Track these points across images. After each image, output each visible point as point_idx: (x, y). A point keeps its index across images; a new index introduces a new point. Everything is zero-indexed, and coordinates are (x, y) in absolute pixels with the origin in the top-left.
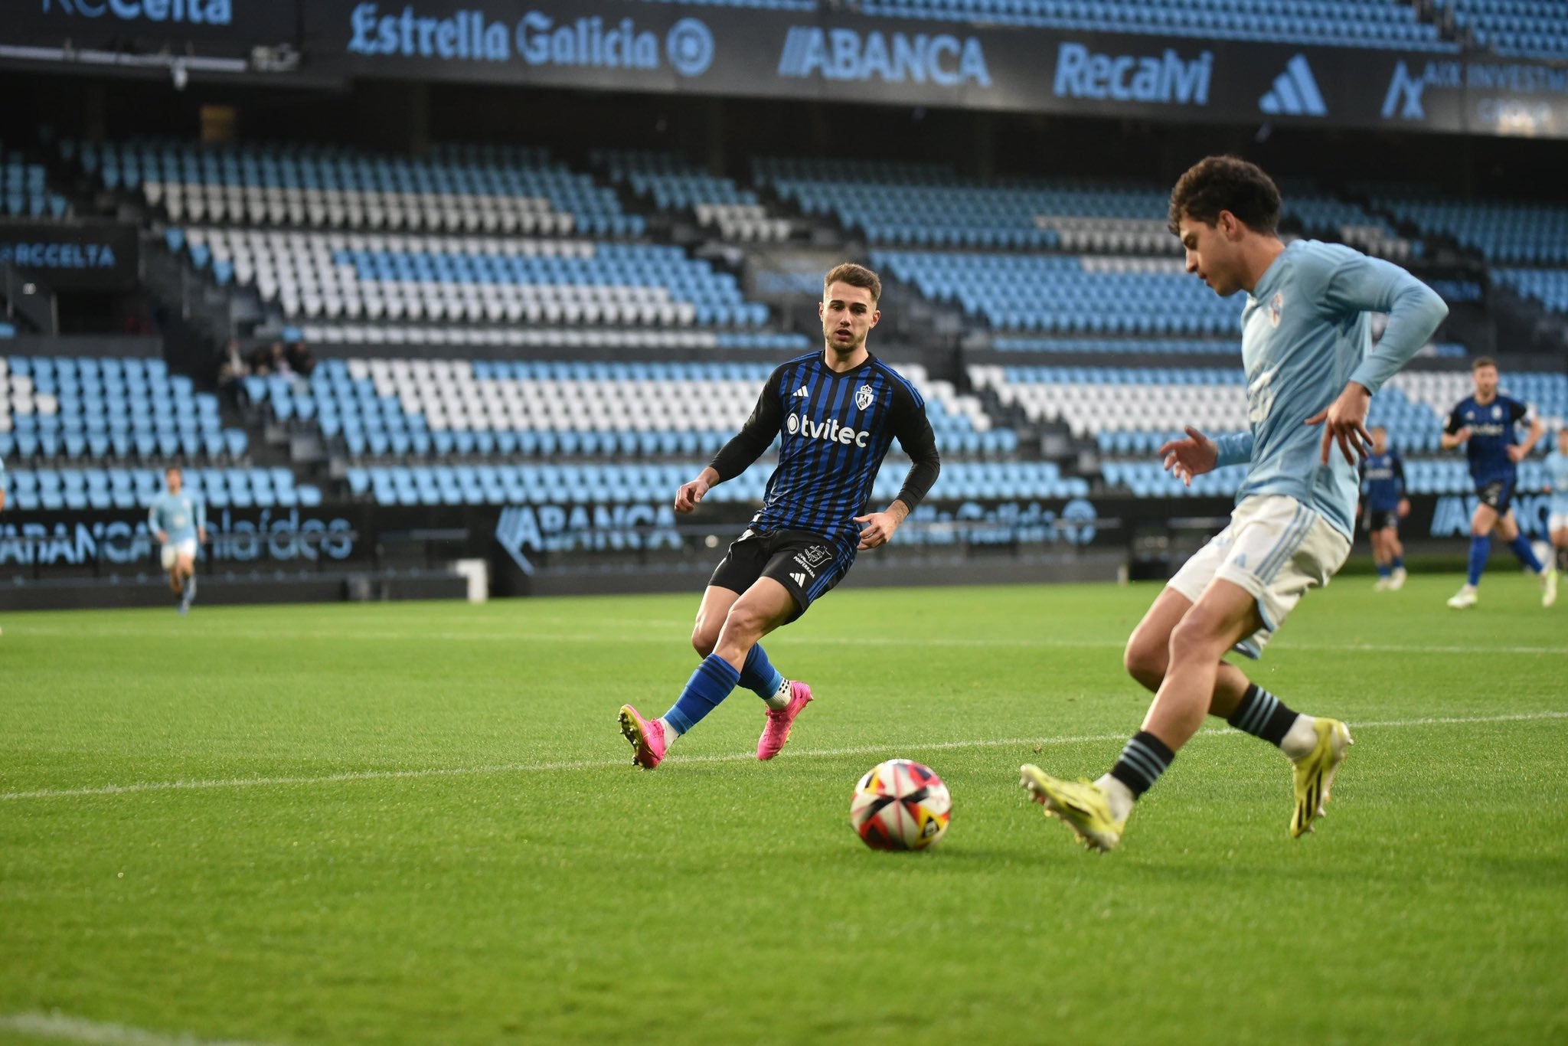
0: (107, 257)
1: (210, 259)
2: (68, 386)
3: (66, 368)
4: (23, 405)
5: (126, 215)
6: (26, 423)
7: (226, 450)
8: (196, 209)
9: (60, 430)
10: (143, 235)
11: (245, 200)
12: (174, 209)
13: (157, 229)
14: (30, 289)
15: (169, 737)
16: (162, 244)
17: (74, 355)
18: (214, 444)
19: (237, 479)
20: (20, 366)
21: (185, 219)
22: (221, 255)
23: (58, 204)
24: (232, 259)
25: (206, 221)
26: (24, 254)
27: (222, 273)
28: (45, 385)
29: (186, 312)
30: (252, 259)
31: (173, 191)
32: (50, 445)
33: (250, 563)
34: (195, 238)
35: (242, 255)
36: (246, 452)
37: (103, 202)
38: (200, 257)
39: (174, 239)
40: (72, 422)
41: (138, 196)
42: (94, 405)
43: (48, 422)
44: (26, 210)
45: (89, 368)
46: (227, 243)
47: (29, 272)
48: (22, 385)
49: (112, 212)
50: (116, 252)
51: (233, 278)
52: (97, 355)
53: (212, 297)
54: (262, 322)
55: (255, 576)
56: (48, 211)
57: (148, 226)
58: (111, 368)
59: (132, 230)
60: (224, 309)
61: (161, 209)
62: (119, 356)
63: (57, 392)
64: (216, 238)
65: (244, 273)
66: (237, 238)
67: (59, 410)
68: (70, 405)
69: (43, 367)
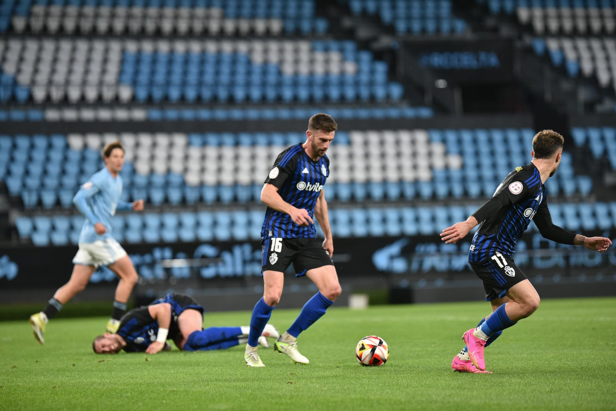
0: (493, 60)
1: (564, 60)
2: (469, 148)
3: (467, 136)
4: (439, 163)
5: (506, 31)
6: (440, 175)
7: (577, 191)
8: (553, 25)
9: (464, 180)
10: (518, 44)
11: (587, 18)
12: (539, 25)
13: (528, 40)
14: (441, 84)
15: (551, 392)
16: (530, 50)
17: (472, 128)
18: (569, 187)
19: (586, 210)
20: (436, 136)
21: (547, 33)
22: (571, 56)
23: (460, 26)
24: (579, 59)
25: (561, 34)
26: (437, 60)
27: (572, 68)
28: (453, 148)
29: (548, 96)
30: (593, 59)
31: (538, 13)
32: (457, 190)
33: (596, 269)
34: (553, 45)
35: (585, 55)
36: (592, 192)
37: (490, 22)
38: (556, 58)
39: (539, 46)
40: (472, 173)
41: (514, 18)
42: (486, 161)
43: (456, 174)
44: (438, 30)
45: (482, 136)
46: (576, 48)
47: (441, 73)
48: (438, 149)
49: (495, 30)
50: (500, 57)
51: (580, 71)
52: (488, 128)
53: (566, 85)
54: (600, 101)
55: (600, 277)
56: (453, 30)
57: (520, 38)
58: (497, 136)
59: (510, 41)
60: (574, 94)
61: (529, 27)
62: (503, 128)
63: (461, 153)
64: (567, 45)
65: (587, 67)
66: (582, 44)
67: (463, 167)
68: (470, 161)
69: (451, 136)
